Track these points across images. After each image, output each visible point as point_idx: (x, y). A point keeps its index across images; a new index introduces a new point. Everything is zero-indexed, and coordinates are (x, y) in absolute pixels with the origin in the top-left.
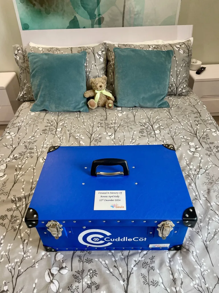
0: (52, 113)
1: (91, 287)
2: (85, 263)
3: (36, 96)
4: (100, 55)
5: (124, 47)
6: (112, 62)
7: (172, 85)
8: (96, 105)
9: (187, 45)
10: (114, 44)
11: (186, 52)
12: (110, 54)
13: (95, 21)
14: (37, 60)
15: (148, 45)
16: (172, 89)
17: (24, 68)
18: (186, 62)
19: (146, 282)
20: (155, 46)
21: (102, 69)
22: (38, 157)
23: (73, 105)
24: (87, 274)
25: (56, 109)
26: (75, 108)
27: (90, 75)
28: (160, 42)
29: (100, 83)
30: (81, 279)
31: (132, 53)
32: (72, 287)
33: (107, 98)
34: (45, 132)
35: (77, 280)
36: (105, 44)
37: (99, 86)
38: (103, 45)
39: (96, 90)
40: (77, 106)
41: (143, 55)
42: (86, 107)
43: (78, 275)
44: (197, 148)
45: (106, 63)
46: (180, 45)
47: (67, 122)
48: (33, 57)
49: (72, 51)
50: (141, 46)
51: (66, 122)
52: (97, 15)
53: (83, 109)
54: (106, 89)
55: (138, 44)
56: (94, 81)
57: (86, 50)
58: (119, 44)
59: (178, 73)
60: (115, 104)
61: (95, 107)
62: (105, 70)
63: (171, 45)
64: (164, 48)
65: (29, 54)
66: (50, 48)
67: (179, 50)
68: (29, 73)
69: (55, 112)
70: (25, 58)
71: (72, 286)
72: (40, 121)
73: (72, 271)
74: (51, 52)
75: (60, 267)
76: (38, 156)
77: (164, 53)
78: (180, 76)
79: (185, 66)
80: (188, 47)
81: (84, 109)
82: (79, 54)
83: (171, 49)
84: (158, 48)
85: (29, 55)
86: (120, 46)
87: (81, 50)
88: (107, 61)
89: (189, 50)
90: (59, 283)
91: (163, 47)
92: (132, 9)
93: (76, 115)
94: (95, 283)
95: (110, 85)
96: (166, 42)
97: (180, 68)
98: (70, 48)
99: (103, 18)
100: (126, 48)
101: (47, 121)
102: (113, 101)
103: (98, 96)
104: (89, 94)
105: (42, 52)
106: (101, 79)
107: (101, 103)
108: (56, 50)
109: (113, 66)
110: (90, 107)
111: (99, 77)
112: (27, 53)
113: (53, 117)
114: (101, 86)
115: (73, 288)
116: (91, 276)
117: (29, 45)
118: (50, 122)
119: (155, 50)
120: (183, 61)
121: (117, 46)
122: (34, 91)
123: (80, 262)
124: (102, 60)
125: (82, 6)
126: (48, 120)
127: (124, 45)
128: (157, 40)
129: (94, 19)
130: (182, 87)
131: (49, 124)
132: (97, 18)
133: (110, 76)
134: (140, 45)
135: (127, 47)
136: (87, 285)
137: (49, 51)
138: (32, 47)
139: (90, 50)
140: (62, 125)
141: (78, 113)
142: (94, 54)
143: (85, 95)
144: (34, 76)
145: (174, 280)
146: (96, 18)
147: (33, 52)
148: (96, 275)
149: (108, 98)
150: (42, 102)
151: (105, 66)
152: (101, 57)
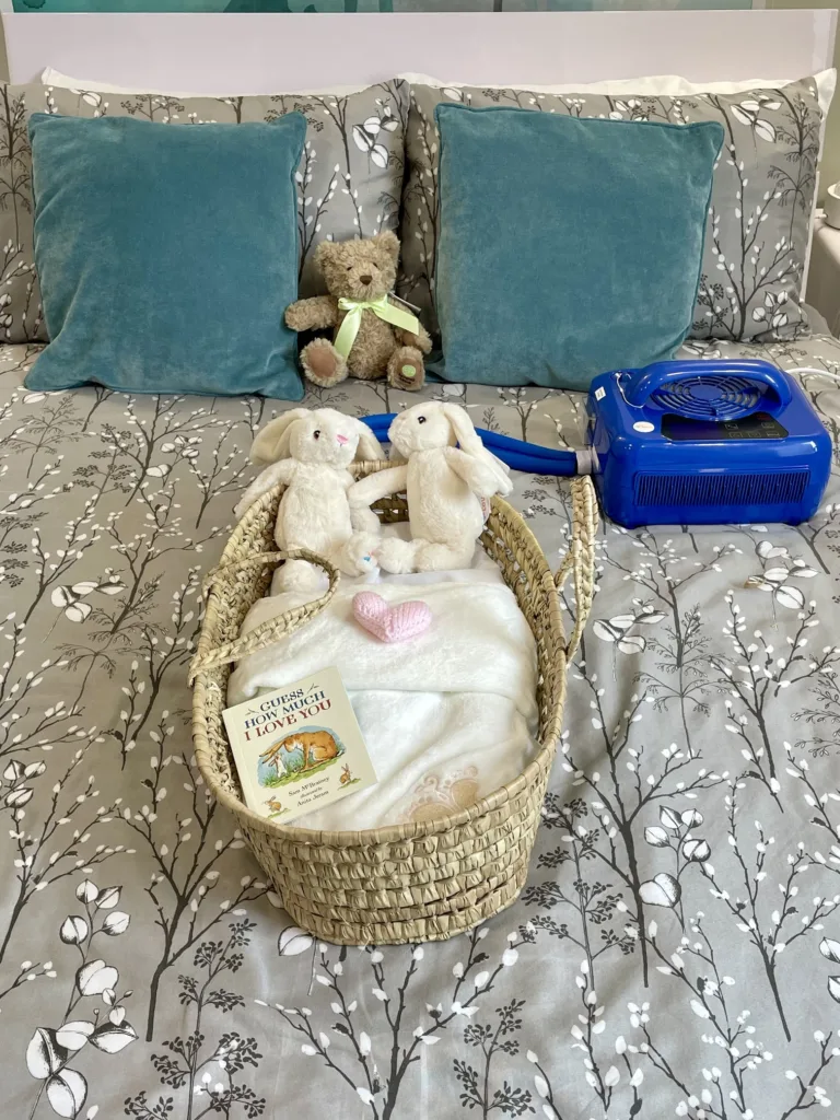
0: (127, 396)
1: (229, 1105)
2: (209, 1009)
3: (54, 314)
4: (371, 136)
5: (489, 102)
6: (429, 173)
7: (718, 288)
8: (342, 372)
9: (793, 104)
10: (442, 89)
11: (786, 137)
12: (420, 132)
14: (70, 146)
15: (607, 97)
16: (718, 310)
17: (9, 182)
18: (788, 184)
19: (475, 1097)
20: (638, 103)
21: (380, 200)
22: (47, 584)
23: (230, 363)
24: (215, 1055)
25: (150, 382)
26: (236, 379)
27: (318, 228)
28: (672, 87)
29: (365, 265)
30: (186, 1073)
31: (524, 131)
32: (145, 1101)
33: (397, 340)
34: (89, 479)
35: (169, 1074)
36: (400, 84)
37: (357, 278)
38: (390, 91)
39: (344, 296)
40: (247, 368)
41: (574, 139)
42: (293, 376)
43: (173, 1056)
44: (798, 568)
45: (401, 172)
46: (762, 102)
47: (200, 440)
48: (54, 134)
49: (238, 111)
50: (569, 101)
51: (191, 441)
53: (279, 388)
54: (392, 293)
55: (557, 90)
56: (334, 251)
57: (305, 111)
58: (464, 90)
59: (748, 231)
60: (435, 367)
61: (332, 380)
62: (395, 208)
63: (715, 100)
64: (681, 113)
65: (38, 117)
66: (137, 97)
67: (754, 123)
68: (29, 209)
69: (143, 392)
70: (15, 136)
71: (145, 1096)
72: (67, 429)
73: (149, 1038)
74: (138, 116)
75: (100, 1024)
76: (45, 581)
77: (678, 138)
78: (757, 249)
79: (783, 201)
80: (798, 112)
81: (284, 385)
82: (275, 127)
83: (716, 116)
84: (652, 110)
85: (38, 124)
86: (469, 96)
87: (285, 110)
88: (406, 167)
89: (801, 127)
90: (86, 1084)
91: (677, 109)
93: (243, 409)
94: (249, 1090)
95: (416, 280)
96: (699, 89)
97: (759, 212)
98: (233, 100)
100: (496, 104)
101: (103, 434)
102: (423, 353)
103: (351, 327)
104: (308, 314)
105: (97, 114)
106: (372, 245)
107: (366, 360)
108: (167, 108)
109: (432, 191)
110: (309, 374)
111: (361, 237)
112: (28, 116)
113: (134, 418)
114: (366, 280)
115: (145, 1104)
116: (232, 1063)
117: (41, 82)
118: (118, 436)
119: (639, 119)
120: (771, 174)
121: (454, 96)
122: (46, 293)
123: (188, 1002)
124: (380, 159)
126: (108, 428)
127: (488, 92)
128: (660, 78)
130: (769, 303)
131: (113, 447)
133: (418, 236)
134: (566, 96)
135: (503, 102)
136: (211, 1099)
137: (133, 112)
138: (51, 89)
139: (327, 112)
140: (171, 452)
141: (253, 401)
142: (342, 129)
143: (287, 317)
144: (50, 222)
145: (603, 1091)
147: (55, 110)
148: (257, 1060)
149: (400, 337)
150: (85, 345)
151: (394, 190)
152: (376, 147)
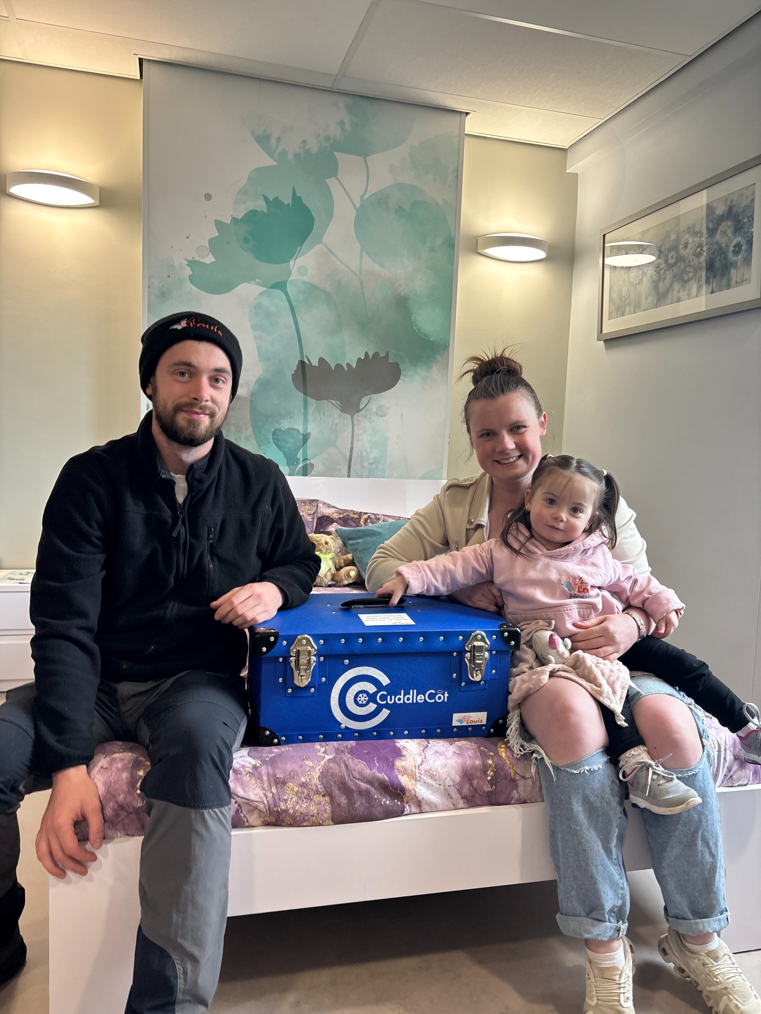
13: (297, 470)
52: (301, 459)
92: (364, 454)
99: (312, 466)
125: (274, 442)
129: (294, 465)
132: (301, 465)
146: (298, 464)
